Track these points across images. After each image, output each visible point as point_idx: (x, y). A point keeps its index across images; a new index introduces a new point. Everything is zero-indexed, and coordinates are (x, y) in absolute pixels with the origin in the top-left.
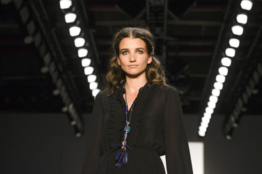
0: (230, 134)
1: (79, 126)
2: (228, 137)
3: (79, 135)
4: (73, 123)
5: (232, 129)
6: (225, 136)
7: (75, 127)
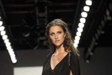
2: (88, 61)
5: (90, 56)
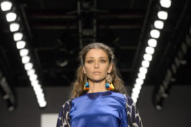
0: (160, 104)
1: (12, 99)
2: (159, 107)
3: (11, 109)
4: (6, 97)
5: (162, 99)
6: (155, 105)
7: (8, 100)
